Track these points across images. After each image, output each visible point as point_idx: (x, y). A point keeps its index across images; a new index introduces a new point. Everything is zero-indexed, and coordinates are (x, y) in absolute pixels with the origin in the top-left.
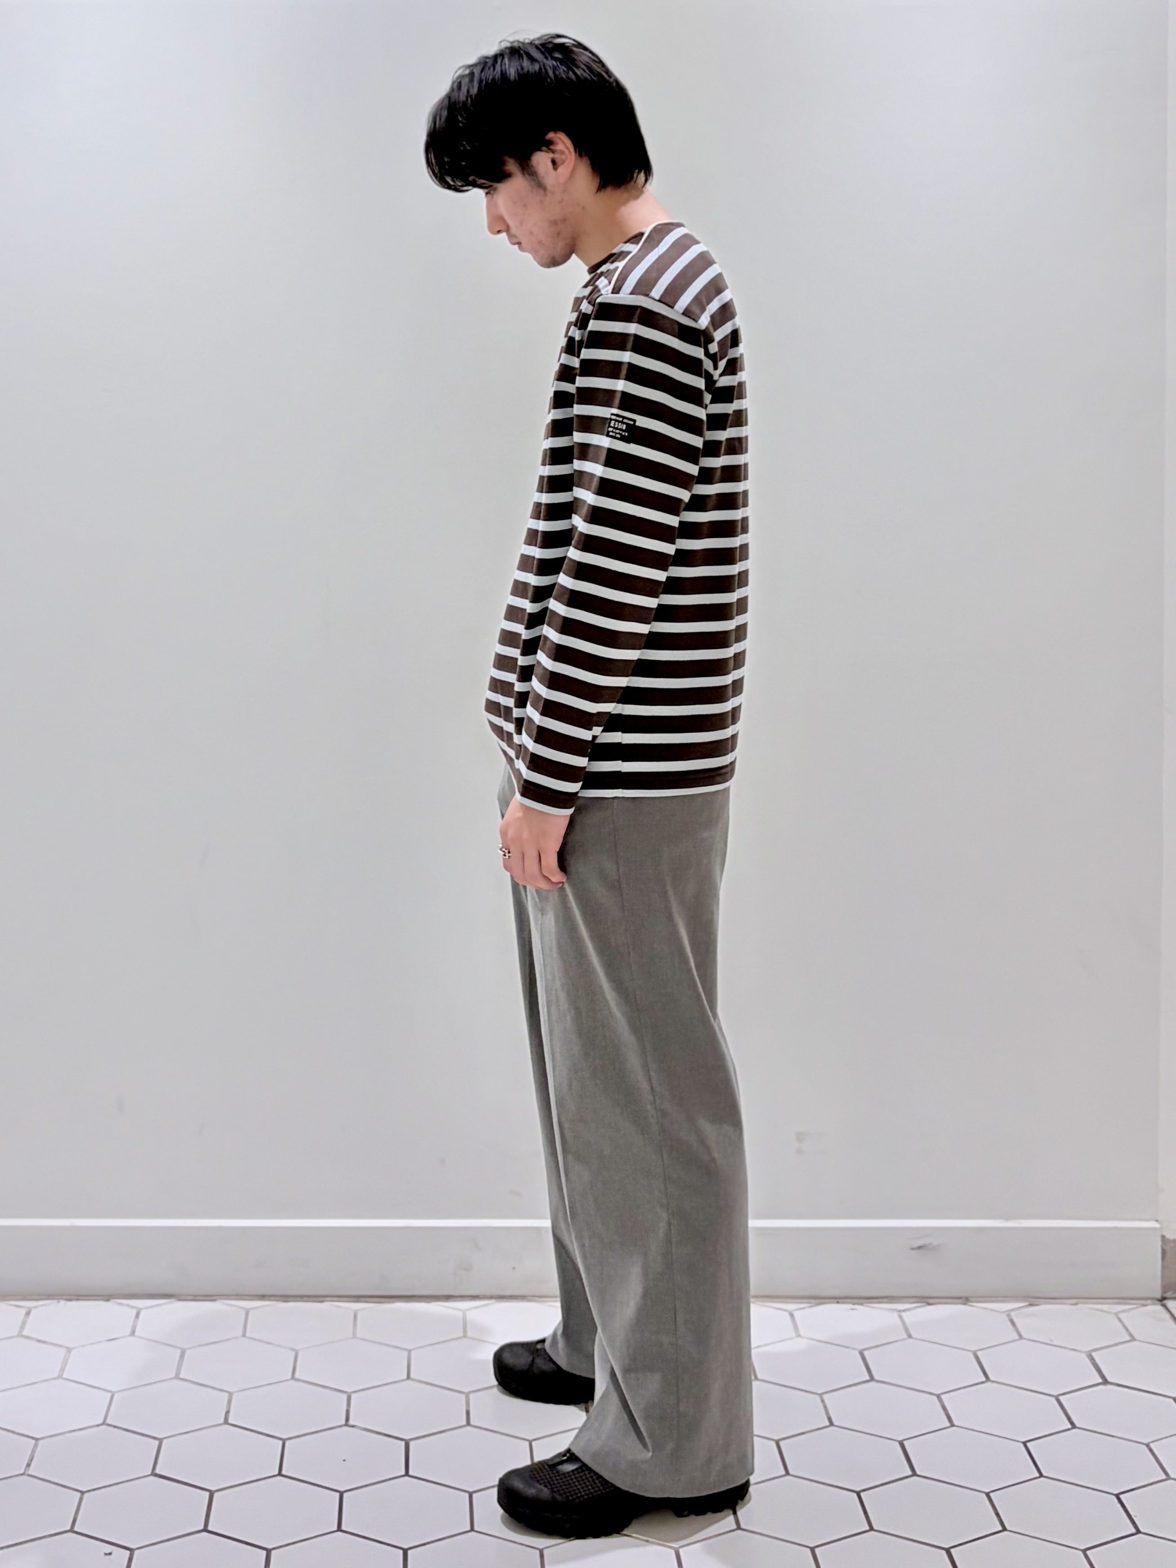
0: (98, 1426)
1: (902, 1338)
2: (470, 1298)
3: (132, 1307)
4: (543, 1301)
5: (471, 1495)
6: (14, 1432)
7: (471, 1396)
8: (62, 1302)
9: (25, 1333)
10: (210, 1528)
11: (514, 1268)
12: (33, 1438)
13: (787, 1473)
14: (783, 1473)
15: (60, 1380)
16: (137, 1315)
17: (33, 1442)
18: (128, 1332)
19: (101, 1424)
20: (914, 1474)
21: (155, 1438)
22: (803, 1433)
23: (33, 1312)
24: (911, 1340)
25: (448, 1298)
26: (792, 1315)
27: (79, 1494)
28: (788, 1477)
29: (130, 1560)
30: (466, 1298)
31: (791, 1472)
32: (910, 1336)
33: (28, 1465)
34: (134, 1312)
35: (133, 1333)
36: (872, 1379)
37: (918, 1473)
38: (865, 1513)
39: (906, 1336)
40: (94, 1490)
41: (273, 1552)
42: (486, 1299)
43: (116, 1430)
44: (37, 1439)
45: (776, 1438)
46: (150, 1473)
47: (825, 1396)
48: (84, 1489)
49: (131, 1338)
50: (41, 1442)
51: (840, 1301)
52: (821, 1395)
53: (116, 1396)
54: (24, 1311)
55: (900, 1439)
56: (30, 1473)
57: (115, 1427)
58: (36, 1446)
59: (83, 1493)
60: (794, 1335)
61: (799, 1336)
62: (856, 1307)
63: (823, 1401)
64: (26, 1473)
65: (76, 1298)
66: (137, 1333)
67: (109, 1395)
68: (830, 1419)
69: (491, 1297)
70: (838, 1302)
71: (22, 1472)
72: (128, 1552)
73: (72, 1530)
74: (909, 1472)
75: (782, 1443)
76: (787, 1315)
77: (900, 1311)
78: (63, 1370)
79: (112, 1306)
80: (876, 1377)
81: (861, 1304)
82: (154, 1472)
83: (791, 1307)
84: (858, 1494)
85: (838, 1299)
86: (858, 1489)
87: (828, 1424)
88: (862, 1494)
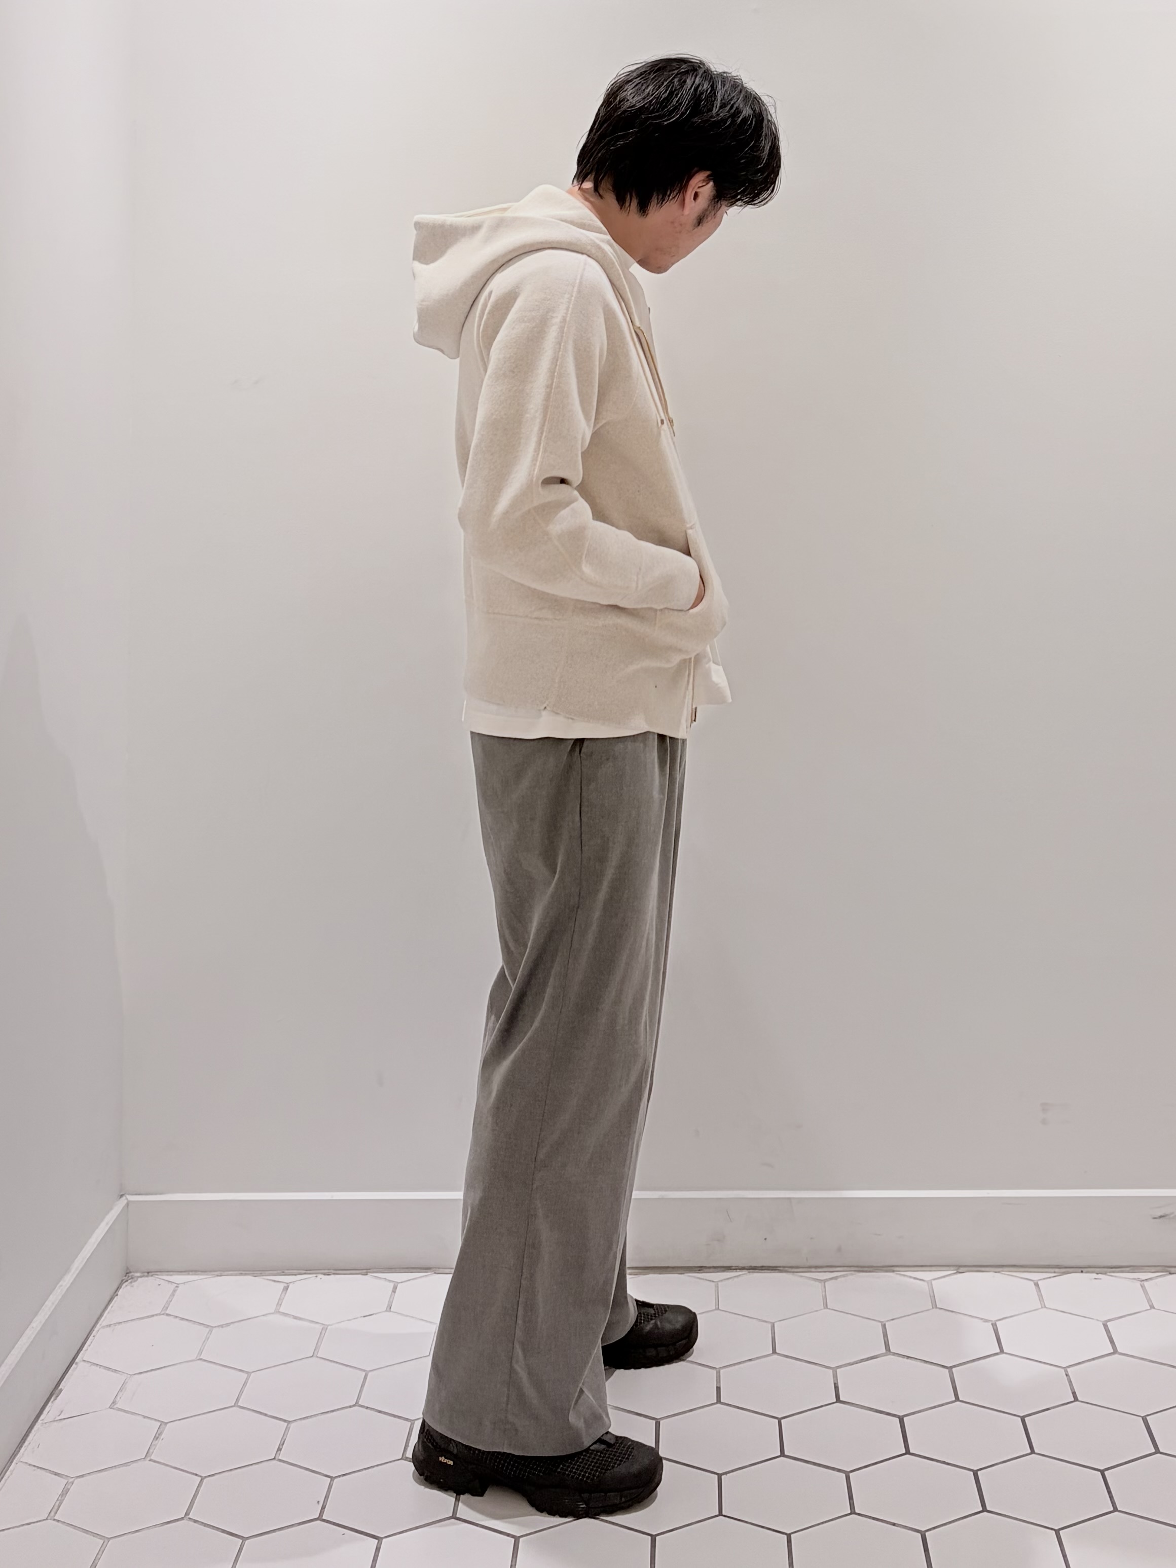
0: (350, 1407)
1: (1147, 1309)
2: (723, 1269)
3: (390, 1281)
4: (793, 1272)
5: (720, 1476)
6: (266, 1415)
7: (722, 1371)
8: (320, 1276)
9: (281, 1310)
10: (458, 1515)
11: (765, 1239)
12: (285, 1421)
13: (1033, 1451)
14: (1029, 1451)
15: (314, 1359)
16: (394, 1291)
17: (286, 1424)
18: (385, 1310)
19: (354, 1405)
20: (1157, 1451)
21: (407, 1419)
22: (1048, 1409)
23: (291, 1286)
24: (1153, 1310)
25: (701, 1269)
26: (1037, 1285)
27: (329, 1479)
28: (1033, 1455)
29: (378, 1549)
30: (719, 1269)
31: (1036, 1451)
32: (1152, 1307)
33: (279, 1449)
34: (392, 1285)
35: (389, 1307)
36: (1115, 1351)
37: (1161, 1450)
38: (1109, 1492)
39: (1149, 1308)
40: (344, 1475)
41: (521, 1540)
42: (738, 1270)
43: (368, 1411)
44: (289, 1422)
45: (1022, 1415)
46: (400, 1457)
47: (1069, 1370)
48: (334, 1476)
49: (387, 1313)
50: (292, 1425)
51: (1084, 1270)
52: (1065, 1369)
53: (370, 1374)
54: (282, 1286)
55: (1143, 1415)
56: (280, 1458)
57: (367, 1408)
58: (287, 1429)
59: (332, 1478)
60: (1040, 1307)
61: (1045, 1307)
62: (1100, 1276)
63: (1067, 1375)
64: (277, 1458)
65: (333, 1272)
66: (392, 1310)
67: (364, 1374)
68: (1074, 1394)
69: (743, 1268)
70: (1082, 1272)
71: (273, 1457)
72: (376, 1541)
73: (320, 1518)
74: (1153, 1451)
75: (1027, 1419)
76: (1032, 1283)
77: (1143, 1281)
78: (317, 1348)
79: (369, 1279)
80: (1119, 1350)
81: (1105, 1274)
82: (404, 1458)
83: (1035, 1276)
84: (1102, 1472)
85: (1081, 1269)
86: (1102, 1468)
87: (1073, 1399)
88: (1106, 1473)
